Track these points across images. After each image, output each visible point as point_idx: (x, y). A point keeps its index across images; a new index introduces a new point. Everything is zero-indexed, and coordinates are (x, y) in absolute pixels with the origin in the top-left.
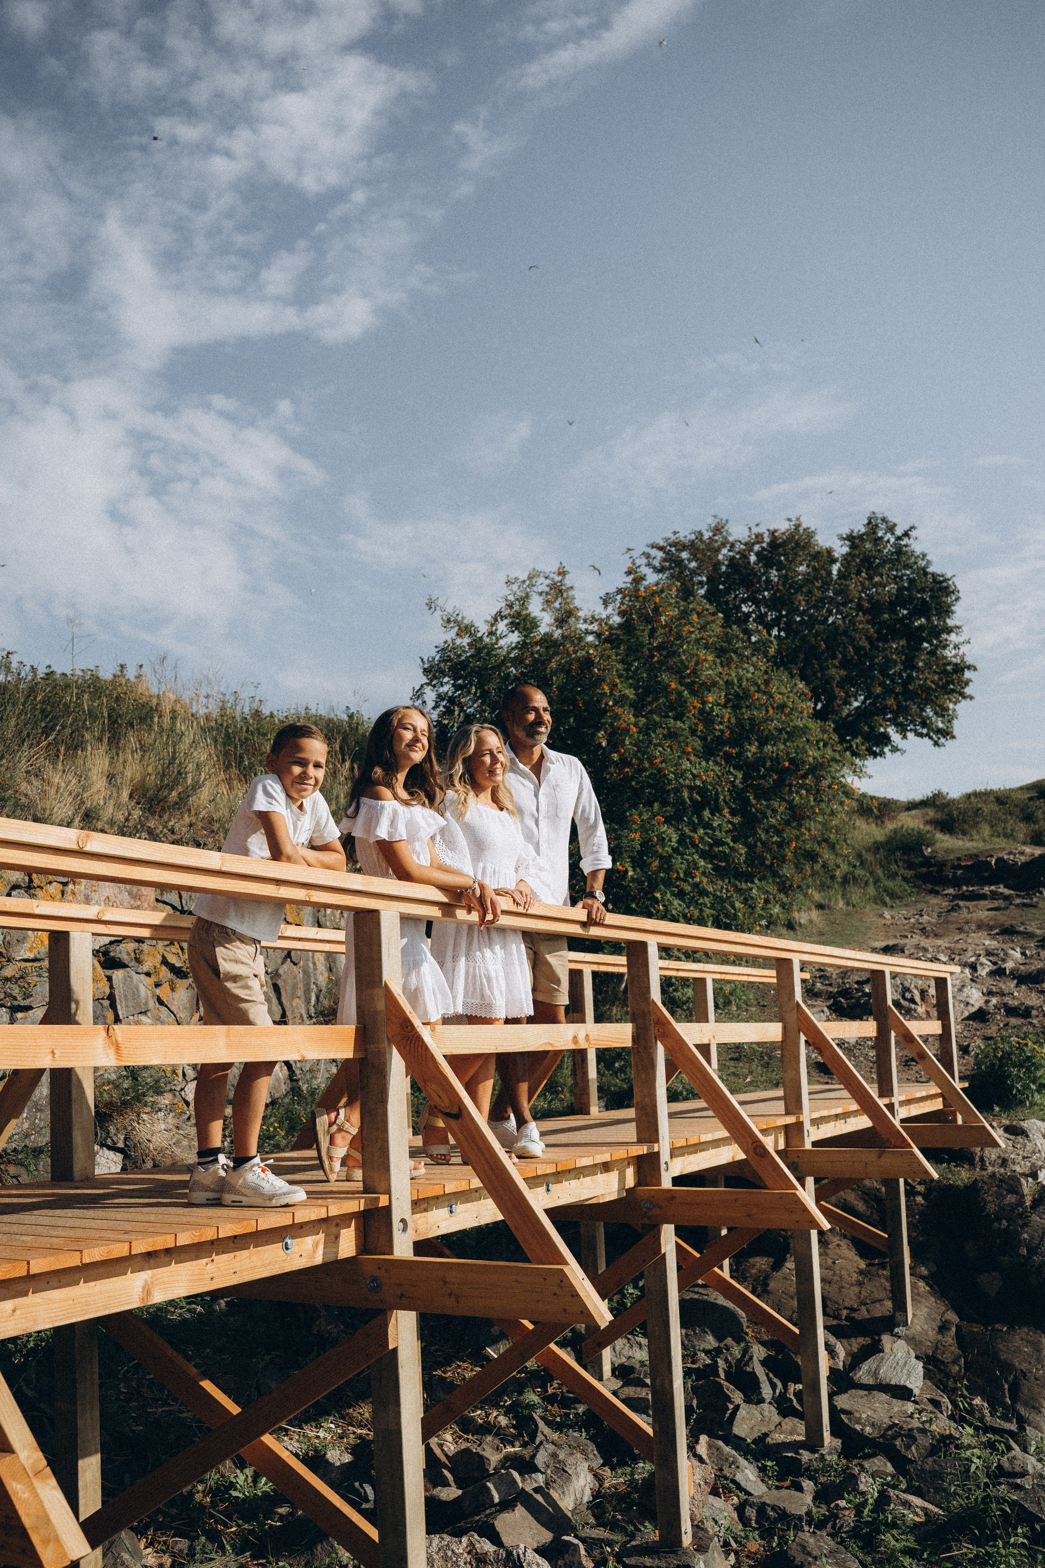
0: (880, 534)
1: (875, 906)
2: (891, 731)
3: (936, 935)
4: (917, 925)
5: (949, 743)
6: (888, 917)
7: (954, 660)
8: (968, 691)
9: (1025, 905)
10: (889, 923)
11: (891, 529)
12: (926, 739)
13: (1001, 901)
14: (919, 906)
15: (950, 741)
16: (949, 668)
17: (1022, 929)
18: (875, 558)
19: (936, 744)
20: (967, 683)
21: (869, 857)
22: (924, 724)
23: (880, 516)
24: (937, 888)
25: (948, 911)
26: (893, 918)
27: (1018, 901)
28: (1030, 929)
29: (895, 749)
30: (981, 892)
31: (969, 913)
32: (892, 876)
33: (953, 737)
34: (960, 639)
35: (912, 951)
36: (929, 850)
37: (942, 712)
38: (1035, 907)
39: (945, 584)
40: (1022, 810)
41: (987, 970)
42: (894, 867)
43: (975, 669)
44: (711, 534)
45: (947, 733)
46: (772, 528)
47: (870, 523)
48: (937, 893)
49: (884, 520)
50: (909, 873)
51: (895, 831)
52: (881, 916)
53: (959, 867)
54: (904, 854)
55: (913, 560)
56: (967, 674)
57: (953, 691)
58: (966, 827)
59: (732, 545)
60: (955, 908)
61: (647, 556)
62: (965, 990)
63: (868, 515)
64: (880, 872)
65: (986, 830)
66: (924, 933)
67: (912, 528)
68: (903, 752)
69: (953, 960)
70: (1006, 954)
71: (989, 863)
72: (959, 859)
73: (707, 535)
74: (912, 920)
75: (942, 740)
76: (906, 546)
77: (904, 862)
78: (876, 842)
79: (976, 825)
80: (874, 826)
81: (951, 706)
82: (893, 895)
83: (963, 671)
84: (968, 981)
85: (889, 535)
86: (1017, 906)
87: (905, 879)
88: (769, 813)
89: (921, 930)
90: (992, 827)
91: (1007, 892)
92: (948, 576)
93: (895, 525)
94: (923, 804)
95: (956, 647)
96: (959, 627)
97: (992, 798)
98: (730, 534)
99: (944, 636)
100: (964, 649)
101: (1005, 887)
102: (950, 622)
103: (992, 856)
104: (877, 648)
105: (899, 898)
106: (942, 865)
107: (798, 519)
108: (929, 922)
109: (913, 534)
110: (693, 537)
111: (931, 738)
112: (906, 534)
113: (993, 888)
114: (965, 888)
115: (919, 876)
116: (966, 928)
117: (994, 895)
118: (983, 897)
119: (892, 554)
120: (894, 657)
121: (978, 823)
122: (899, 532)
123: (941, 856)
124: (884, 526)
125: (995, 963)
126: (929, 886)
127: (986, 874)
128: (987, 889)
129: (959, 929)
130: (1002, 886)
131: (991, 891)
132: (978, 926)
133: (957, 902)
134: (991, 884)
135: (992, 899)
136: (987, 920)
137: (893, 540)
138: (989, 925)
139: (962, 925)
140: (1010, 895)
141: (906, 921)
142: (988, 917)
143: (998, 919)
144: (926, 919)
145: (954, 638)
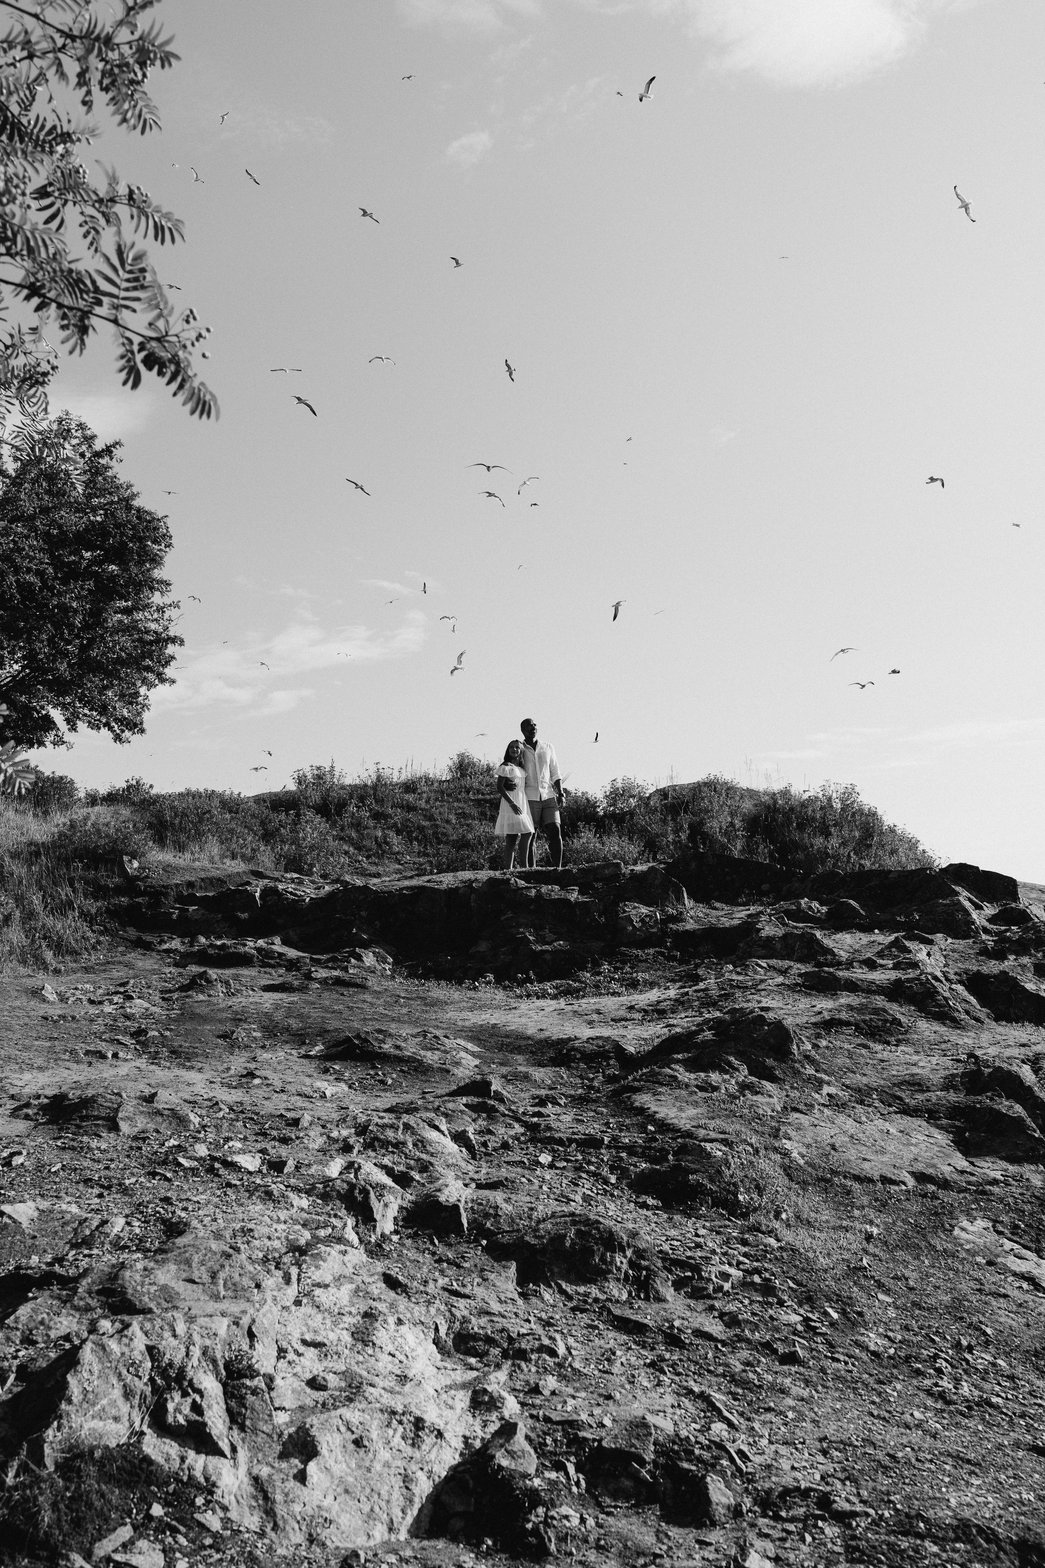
1: (22, 970)
2: (57, 715)
3: (175, 1053)
5: (136, 738)
6: (52, 997)
7: (154, 628)
8: (169, 672)
9: (338, 982)
10: (55, 1011)
11: (89, 439)
12: (104, 731)
13: (282, 971)
14: (119, 973)
15: (137, 736)
16: (147, 636)
17: (387, 1047)
19: (118, 738)
20: (168, 661)
21: (18, 869)
22: (103, 709)
23: (75, 419)
24: (148, 938)
25: (183, 988)
26: (63, 999)
27: (322, 973)
28: (411, 1049)
29: (59, 742)
30: (242, 950)
31: (230, 994)
32: (62, 908)
33: (142, 731)
34: (168, 601)
35: (142, 1122)
36: (136, 864)
37: (131, 698)
38: (363, 987)
39: (152, 525)
40: (263, 823)
41: (393, 1211)
42: (65, 892)
43: (182, 643)
45: (135, 726)
48: (147, 947)
49: (81, 426)
50: (93, 906)
51: (73, 825)
52: (36, 993)
53: (192, 899)
54: (86, 868)
56: (170, 649)
57: (148, 669)
58: (183, 838)
60: (194, 984)
62: (382, 1336)
63: (60, 415)
64: (36, 900)
65: (214, 848)
66: (144, 1044)
67: (117, 443)
68: (70, 747)
69: (277, 1166)
70: (421, 1143)
71: (249, 897)
72: (190, 885)
74: (108, 1009)
75: (127, 734)
76: (106, 467)
77: (87, 883)
78: (31, 844)
79: (199, 835)
80: (30, 817)
81: (143, 690)
82: (60, 947)
83: (164, 643)
84: (378, 1288)
86: (324, 982)
87: (85, 915)
89: (133, 1035)
90: (222, 843)
91: (292, 953)
92: (159, 515)
93: (93, 437)
94: (111, 798)
95: (161, 609)
96: (166, 583)
97: (216, 802)
99: (146, 592)
100: (169, 614)
101: (285, 943)
102: (157, 574)
103: (246, 883)
104: (51, 589)
105: (74, 953)
106: (157, 894)
108: (147, 1015)
109: (116, 452)
111: (111, 729)
112: (108, 451)
113: (261, 943)
114: (203, 940)
115: (113, 913)
116: (240, 1034)
117: (266, 959)
118: (244, 961)
120: (74, 605)
121: (199, 834)
122: (98, 446)
123: (157, 878)
124: (79, 434)
125: (403, 1180)
126: (132, 933)
127: (243, 916)
128: (251, 945)
129: (224, 1036)
130: (277, 940)
131: (259, 950)
132: (264, 1029)
133: (195, 969)
134: (257, 936)
135: (265, 965)
136: (279, 1016)
137: (88, 455)
138: (287, 1029)
139: (228, 1027)
140: (298, 959)
141: (93, 1010)
142: (277, 1007)
143: (301, 1016)
144: (138, 1006)
145: (157, 599)
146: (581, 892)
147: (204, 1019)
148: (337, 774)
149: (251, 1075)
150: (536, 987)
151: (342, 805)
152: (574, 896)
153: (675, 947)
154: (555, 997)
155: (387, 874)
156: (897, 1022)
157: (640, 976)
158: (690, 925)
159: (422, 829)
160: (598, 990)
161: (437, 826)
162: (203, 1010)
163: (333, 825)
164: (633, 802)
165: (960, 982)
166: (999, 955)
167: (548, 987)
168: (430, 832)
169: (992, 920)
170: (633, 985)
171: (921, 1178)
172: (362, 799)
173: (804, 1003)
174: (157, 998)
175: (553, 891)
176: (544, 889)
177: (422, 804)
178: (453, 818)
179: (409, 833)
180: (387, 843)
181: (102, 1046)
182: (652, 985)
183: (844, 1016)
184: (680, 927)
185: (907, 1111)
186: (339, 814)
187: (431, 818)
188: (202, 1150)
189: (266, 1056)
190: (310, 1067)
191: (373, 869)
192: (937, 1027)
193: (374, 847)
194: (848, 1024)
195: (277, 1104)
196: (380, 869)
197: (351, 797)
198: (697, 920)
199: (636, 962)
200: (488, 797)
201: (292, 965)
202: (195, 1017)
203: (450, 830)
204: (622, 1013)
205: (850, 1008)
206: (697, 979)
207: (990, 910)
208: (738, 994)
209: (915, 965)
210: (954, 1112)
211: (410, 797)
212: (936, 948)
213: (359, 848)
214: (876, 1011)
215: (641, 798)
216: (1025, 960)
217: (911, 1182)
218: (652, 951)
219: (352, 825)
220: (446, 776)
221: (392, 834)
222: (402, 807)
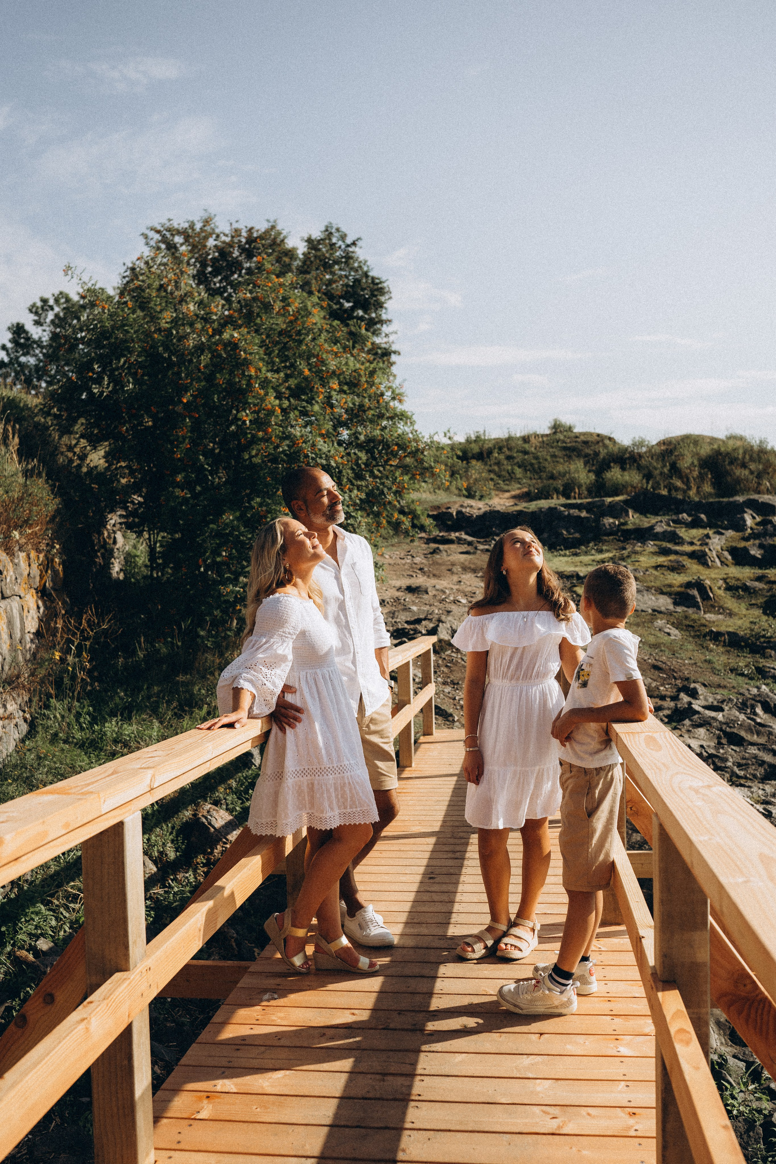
0: (334, 240)
3: (435, 575)
4: (414, 565)
6: (387, 557)
7: (383, 346)
11: (343, 237)
13: (466, 546)
14: (406, 548)
16: (379, 351)
18: (329, 260)
20: (392, 364)
23: (335, 226)
25: (431, 553)
26: (391, 557)
27: (481, 547)
30: (450, 538)
31: (448, 555)
34: (390, 330)
35: (434, 592)
39: (380, 286)
43: (399, 354)
44: (202, 224)
46: (249, 226)
47: (327, 230)
48: (413, 536)
49: (338, 230)
55: (356, 265)
56: (393, 358)
59: (218, 236)
60: (435, 552)
61: (146, 237)
63: (326, 224)
66: (425, 572)
67: (359, 239)
71: (451, 514)
72: (426, 509)
73: (198, 226)
74: (408, 561)
76: (353, 252)
83: (390, 354)
85: (340, 243)
86: (482, 550)
88: (386, 490)
89: (419, 570)
91: (469, 538)
92: (383, 279)
93: (346, 235)
95: (387, 335)
96: (390, 321)
98: (217, 227)
99: (378, 326)
100: (392, 338)
101: (467, 534)
102: (384, 317)
103: (449, 508)
107: (275, 221)
108: (422, 563)
109: (359, 243)
110: (186, 225)
112: (354, 244)
113: (457, 534)
114: (434, 533)
116: (454, 569)
117: (459, 541)
118: (450, 542)
119: (342, 257)
122: (349, 241)
124: (337, 235)
127: (450, 523)
128: (454, 535)
129: (449, 570)
130: (463, 533)
131: (457, 537)
132: (462, 568)
133: (433, 546)
134: (456, 531)
135: (459, 543)
136: (467, 563)
137: (343, 247)
138: (470, 568)
139: (450, 567)
140: (472, 541)
141: (403, 562)
142: (466, 560)
143: (474, 564)
144: (417, 560)
145: (385, 329)
146: (587, 512)
147: (440, 564)
148: (487, 435)
149: (460, 582)
150: (562, 553)
151: (490, 452)
152: (584, 514)
153: (622, 536)
154: (569, 556)
155: (514, 490)
156: (683, 566)
157: (604, 548)
158: (630, 527)
159: (532, 465)
160: (586, 553)
161: (540, 463)
162: (440, 561)
163: (486, 464)
164: (644, 449)
165: (727, 551)
166: (746, 539)
167: (567, 552)
168: (536, 466)
169: (757, 524)
170: (601, 551)
171: (654, 610)
172: (500, 449)
173: (655, 558)
174: (423, 557)
175: (575, 512)
176: (572, 511)
177: (533, 449)
178: (549, 458)
179: (526, 467)
180: (513, 473)
181: (411, 573)
182: (608, 551)
183: (666, 564)
184: (625, 527)
185: (662, 593)
186: (488, 457)
187: (537, 458)
188: (452, 598)
189: (464, 576)
190: (478, 580)
191: (506, 488)
192: (701, 568)
193: (507, 475)
194: (665, 566)
195: (469, 589)
196: (510, 488)
197: (495, 448)
198: (634, 524)
199: (604, 542)
200: (569, 445)
201: (470, 544)
202: (438, 564)
203: (547, 465)
204: (591, 563)
205: (670, 561)
206: (624, 549)
207: (758, 519)
208: (633, 556)
209: (707, 544)
210: (678, 594)
211: (526, 446)
212: (724, 537)
213: (499, 476)
214: (678, 562)
215: (648, 447)
216: (757, 542)
217: (650, 611)
218: (611, 537)
219: (495, 464)
220: (548, 432)
221: (516, 468)
222: (522, 452)
